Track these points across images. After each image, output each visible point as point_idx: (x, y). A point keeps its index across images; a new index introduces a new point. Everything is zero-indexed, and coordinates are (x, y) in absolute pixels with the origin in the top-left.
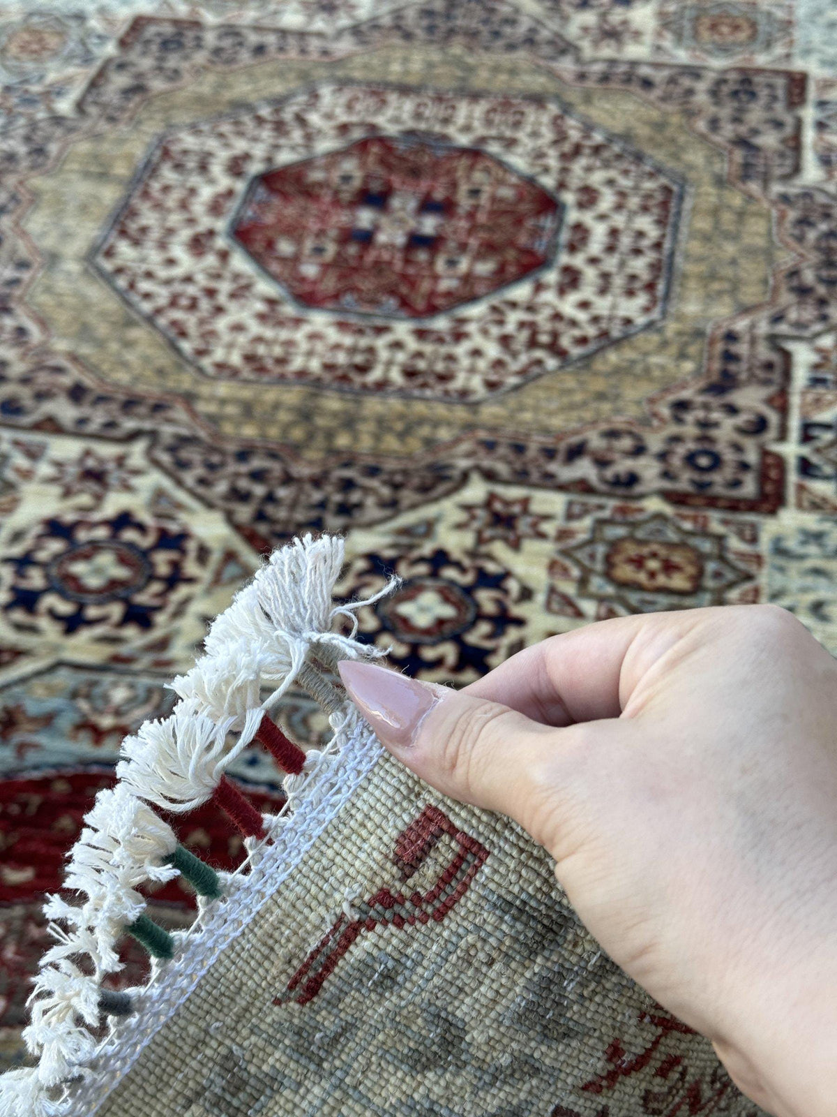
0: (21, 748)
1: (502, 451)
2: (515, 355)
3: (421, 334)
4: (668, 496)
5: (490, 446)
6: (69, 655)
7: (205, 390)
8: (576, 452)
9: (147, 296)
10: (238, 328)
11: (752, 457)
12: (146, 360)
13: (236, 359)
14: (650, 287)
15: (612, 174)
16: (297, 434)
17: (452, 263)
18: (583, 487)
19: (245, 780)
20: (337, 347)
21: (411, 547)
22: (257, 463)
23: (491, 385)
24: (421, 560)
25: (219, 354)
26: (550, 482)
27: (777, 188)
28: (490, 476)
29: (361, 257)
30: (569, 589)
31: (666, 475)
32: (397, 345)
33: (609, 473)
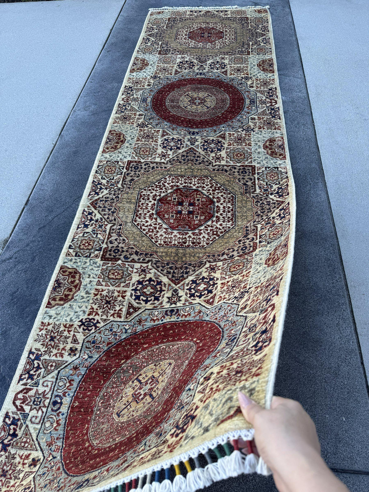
0: (143, 326)
1: (211, 257)
2: (210, 237)
3: (193, 234)
4: (238, 256)
5: (209, 256)
6: (147, 308)
7: (158, 250)
8: (223, 254)
9: (144, 230)
10: (161, 235)
11: (252, 245)
12: (147, 244)
13: (162, 243)
14: (232, 219)
15: (222, 194)
16: (176, 258)
17: (197, 217)
18: (225, 259)
19: (177, 321)
20: (179, 238)
21: (199, 277)
22: (170, 265)
23: (207, 244)
24: (200, 279)
25: (159, 242)
26: (220, 260)
27: (252, 195)
28: (209, 262)
29: (180, 217)
30: (224, 276)
31: (238, 253)
32: (190, 237)
33: (229, 256)
